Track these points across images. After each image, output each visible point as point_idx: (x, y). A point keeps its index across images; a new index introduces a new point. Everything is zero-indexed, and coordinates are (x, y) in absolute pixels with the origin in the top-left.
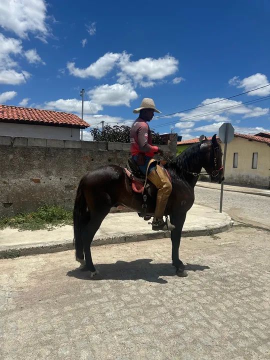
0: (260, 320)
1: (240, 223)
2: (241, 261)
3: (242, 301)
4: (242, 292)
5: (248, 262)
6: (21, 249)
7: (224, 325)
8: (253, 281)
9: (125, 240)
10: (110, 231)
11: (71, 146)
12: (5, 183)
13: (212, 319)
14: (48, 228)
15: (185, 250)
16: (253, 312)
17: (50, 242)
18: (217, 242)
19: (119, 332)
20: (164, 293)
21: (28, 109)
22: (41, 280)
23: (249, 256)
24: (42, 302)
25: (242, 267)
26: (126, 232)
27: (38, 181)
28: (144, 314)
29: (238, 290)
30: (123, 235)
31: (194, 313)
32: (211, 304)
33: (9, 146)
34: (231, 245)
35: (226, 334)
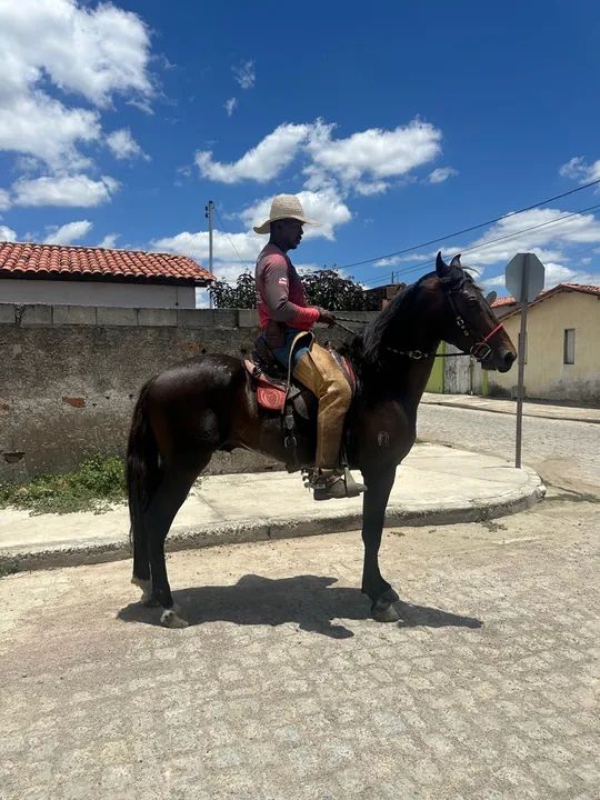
0: (561, 737)
1: (563, 492)
2: (544, 582)
3: (524, 685)
4: (529, 661)
5: (564, 586)
6: (19, 555)
7: (460, 748)
8: (564, 634)
9: (269, 534)
10: (236, 512)
11: (151, 321)
12: (6, 407)
13: (431, 731)
14: (98, 507)
15: (410, 558)
16: (545, 716)
17: (90, 540)
18: (498, 538)
19: (181, 762)
20: (326, 663)
21: (85, 251)
22: (46, 628)
23: (569, 572)
24: (28, 680)
25: (545, 599)
26: (270, 514)
27: (79, 403)
28: (260, 717)
29: (520, 657)
30: (263, 523)
31: (386, 715)
32: (441, 692)
33: (12, 325)
34: (529, 546)
35: (458, 775)
